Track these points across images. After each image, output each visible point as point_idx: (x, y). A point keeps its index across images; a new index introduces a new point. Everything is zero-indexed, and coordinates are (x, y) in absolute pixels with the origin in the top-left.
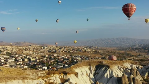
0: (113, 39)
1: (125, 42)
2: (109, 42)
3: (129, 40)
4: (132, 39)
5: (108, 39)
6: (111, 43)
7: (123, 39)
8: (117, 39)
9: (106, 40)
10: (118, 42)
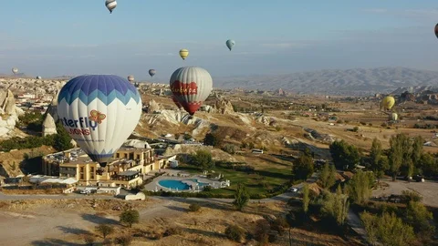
0: (363, 71)
1: (398, 81)
2: (346, 82)
3: (411, 75)
4: (419, 72)
5: (347, 71)
6: (352, 84)
7: (393, 72)
8: (375, 72)
9: (339, 75)
10: (373, 82)
